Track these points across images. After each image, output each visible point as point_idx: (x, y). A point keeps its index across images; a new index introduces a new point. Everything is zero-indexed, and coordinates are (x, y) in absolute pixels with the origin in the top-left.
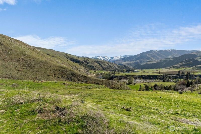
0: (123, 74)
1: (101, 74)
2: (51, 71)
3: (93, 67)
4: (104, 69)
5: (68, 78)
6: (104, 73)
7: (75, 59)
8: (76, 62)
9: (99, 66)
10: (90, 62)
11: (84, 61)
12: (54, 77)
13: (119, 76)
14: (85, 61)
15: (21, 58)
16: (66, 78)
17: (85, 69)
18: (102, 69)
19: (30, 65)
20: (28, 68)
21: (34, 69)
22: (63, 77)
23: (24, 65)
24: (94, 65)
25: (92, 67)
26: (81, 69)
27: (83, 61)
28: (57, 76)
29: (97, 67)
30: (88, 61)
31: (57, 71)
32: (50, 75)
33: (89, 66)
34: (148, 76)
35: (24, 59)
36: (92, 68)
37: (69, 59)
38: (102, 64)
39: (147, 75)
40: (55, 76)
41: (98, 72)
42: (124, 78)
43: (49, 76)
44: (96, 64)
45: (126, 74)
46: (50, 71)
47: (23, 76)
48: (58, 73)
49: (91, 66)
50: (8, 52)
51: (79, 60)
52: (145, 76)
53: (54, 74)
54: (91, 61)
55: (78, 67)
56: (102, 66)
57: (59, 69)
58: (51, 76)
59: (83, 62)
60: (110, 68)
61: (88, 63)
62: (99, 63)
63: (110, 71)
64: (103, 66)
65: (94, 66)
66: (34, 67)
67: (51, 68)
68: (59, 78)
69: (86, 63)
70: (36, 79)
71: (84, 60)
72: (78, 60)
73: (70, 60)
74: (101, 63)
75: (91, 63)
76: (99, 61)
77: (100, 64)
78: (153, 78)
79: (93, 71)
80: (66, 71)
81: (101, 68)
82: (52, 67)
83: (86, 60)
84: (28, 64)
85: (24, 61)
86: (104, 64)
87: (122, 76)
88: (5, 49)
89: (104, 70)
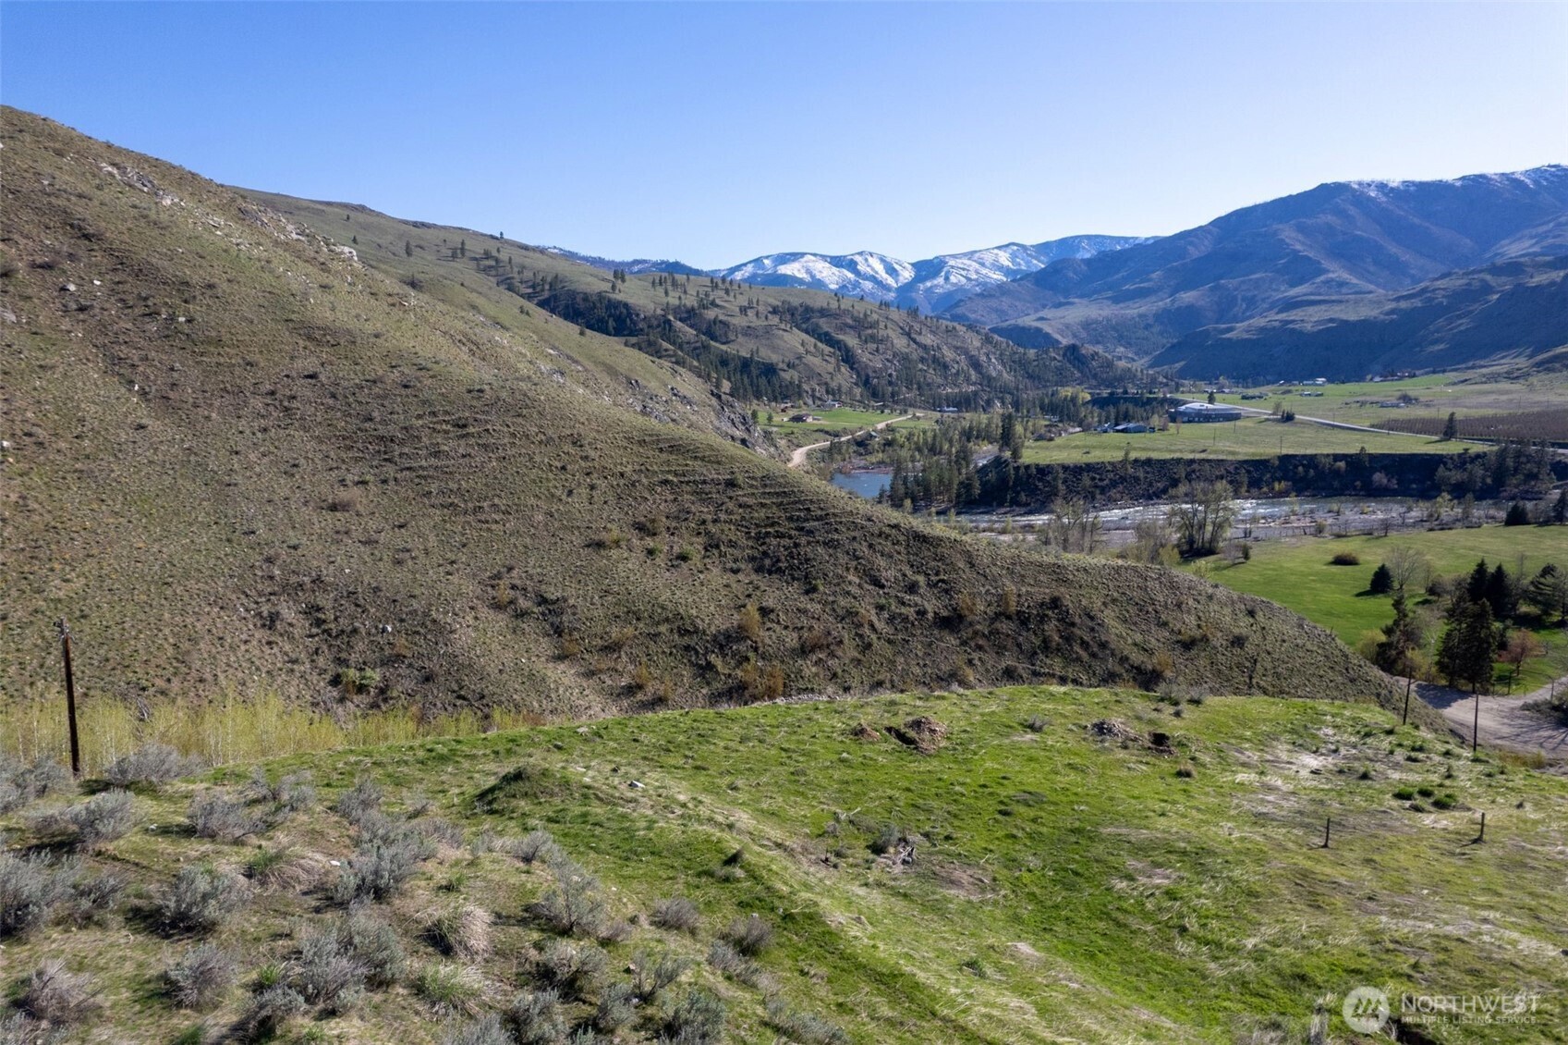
0: (1091, 439)
1: (862, 444)
2: (592, 487)
3: (770, 370)
4: (875, 392)
5: (765, 554)
6: (890, 429)
7: (586, 298)
8: (601, 320)
9: (821, 361)
10: (739, 321)
11: (676, 310)
12: (642, 556)
13: (1065, 468)
14: (689, 315)
15: (299, 364)
16: (752, 559)
17: (714, 401)
18: (857, 391)
19: (402, 443)
20: (390, 470)
21: (454, 486)
22: (717, 547)
23: (347, 441)
24: (774, 349)
25: (755, 372)
26: (685, 400)
27: (667, 308)
28: (661, 543)
29: (812, 374)
30: (711, 314)
31: (651, 489)
32: (604, 536)
33: (724, 361)
34: (1342, 464)
35: (323, 378)
36: (763, 381)
37: (529, 297)
38: (851, 341)
39: (1337, 457)
40: (650, 542)
41: (825, 423)
42: (1114, 484)
43: (600, 545)
44: (795, 340)
45: (1113, 437)
46: (584, 491)
47: (399, 562)
48: (658, 505)
49: (745, 365)
50: (172, 318)
51: (631, 301)
52: (1311, 461)
53: (640, 528)
54: (743, 310)
55: (653, 385)
56: (848, 358)
57: (657, 461)
58: (617, 543)
59: (665, 326)
60: (933, 376)
61: (714, 330)
62: (825, 326)
63: (935, 405)
64: (863, 355)
65: (774, 358)
66: (436, 454)
67: (586, 458)
68: (683, 558)
69: (699, 331)
70: (513, 587)
71: (673, 300)
72: (613, 305)
73: (541, 304)
74: (843, 328)
75: (748, 332)
76: (823, 312)
77: (828, 339)
78: (1394, 484)
79: (776, 419)
80: (731, 484)
81: (845, 377)
82: (592, 454)
83: (691, 301)
84: (382, 431)
85: (334, 396)
86: (873, 338)
87: (1089, 468)
88: (133, 288)
89: (875, 394)
